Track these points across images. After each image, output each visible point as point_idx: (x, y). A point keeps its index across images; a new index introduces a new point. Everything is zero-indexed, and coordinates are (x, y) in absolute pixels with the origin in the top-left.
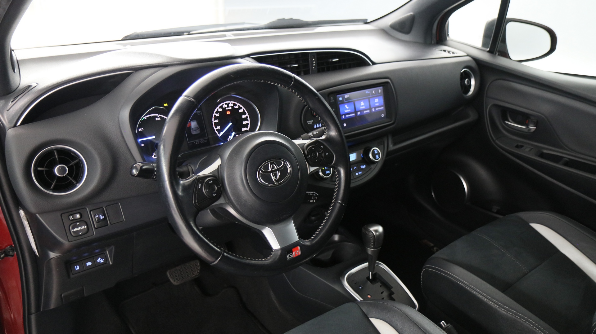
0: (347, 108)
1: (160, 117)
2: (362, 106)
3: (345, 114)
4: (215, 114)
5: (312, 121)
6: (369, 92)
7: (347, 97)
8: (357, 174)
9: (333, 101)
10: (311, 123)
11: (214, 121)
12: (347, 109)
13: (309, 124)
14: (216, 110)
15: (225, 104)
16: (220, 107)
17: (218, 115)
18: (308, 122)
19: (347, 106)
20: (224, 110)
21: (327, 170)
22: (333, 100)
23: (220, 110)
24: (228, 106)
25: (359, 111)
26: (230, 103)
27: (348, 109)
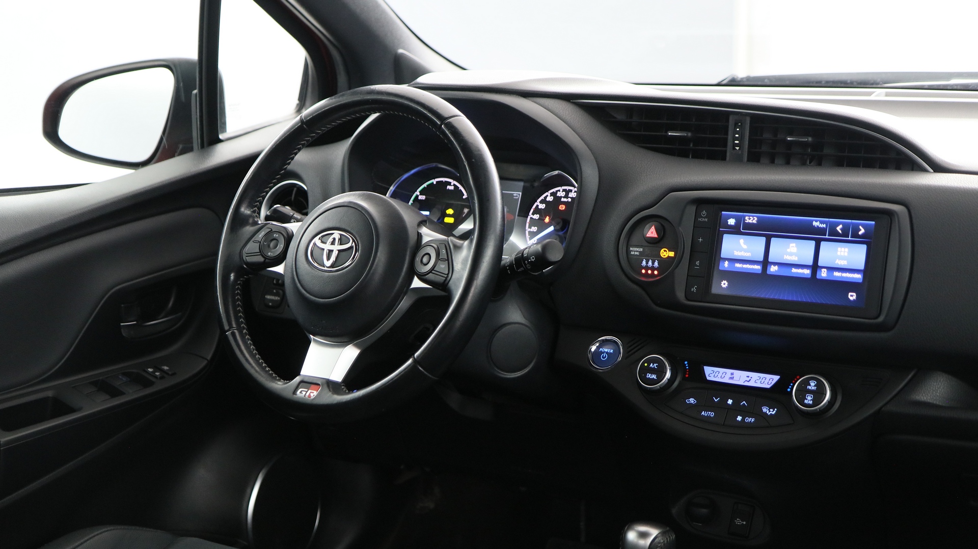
0: (745, 247)
1: (454, 185)
2: (791, 254)
3: (733, 261)
4: (539, 204)
5: (641, 250)
6: (824, 226)
7: (750, 221)
8: (739, 418)
9: (706, 220)
10: (637, 253)
11: (532, 216)
12: (742, 250)
13: (632, 253)
14: (542, 197)
15: (564, 190)
16: (552, 194)
17: (542, 206)
18: (631, 249)
19: (744, 244)
20: (557, 200)
21: (652, 371)
22: (704, 218)
23: (550, 199)
24: (567, 196)
25: (775, 264)
26: (571, 191)
27: (745, 251)
